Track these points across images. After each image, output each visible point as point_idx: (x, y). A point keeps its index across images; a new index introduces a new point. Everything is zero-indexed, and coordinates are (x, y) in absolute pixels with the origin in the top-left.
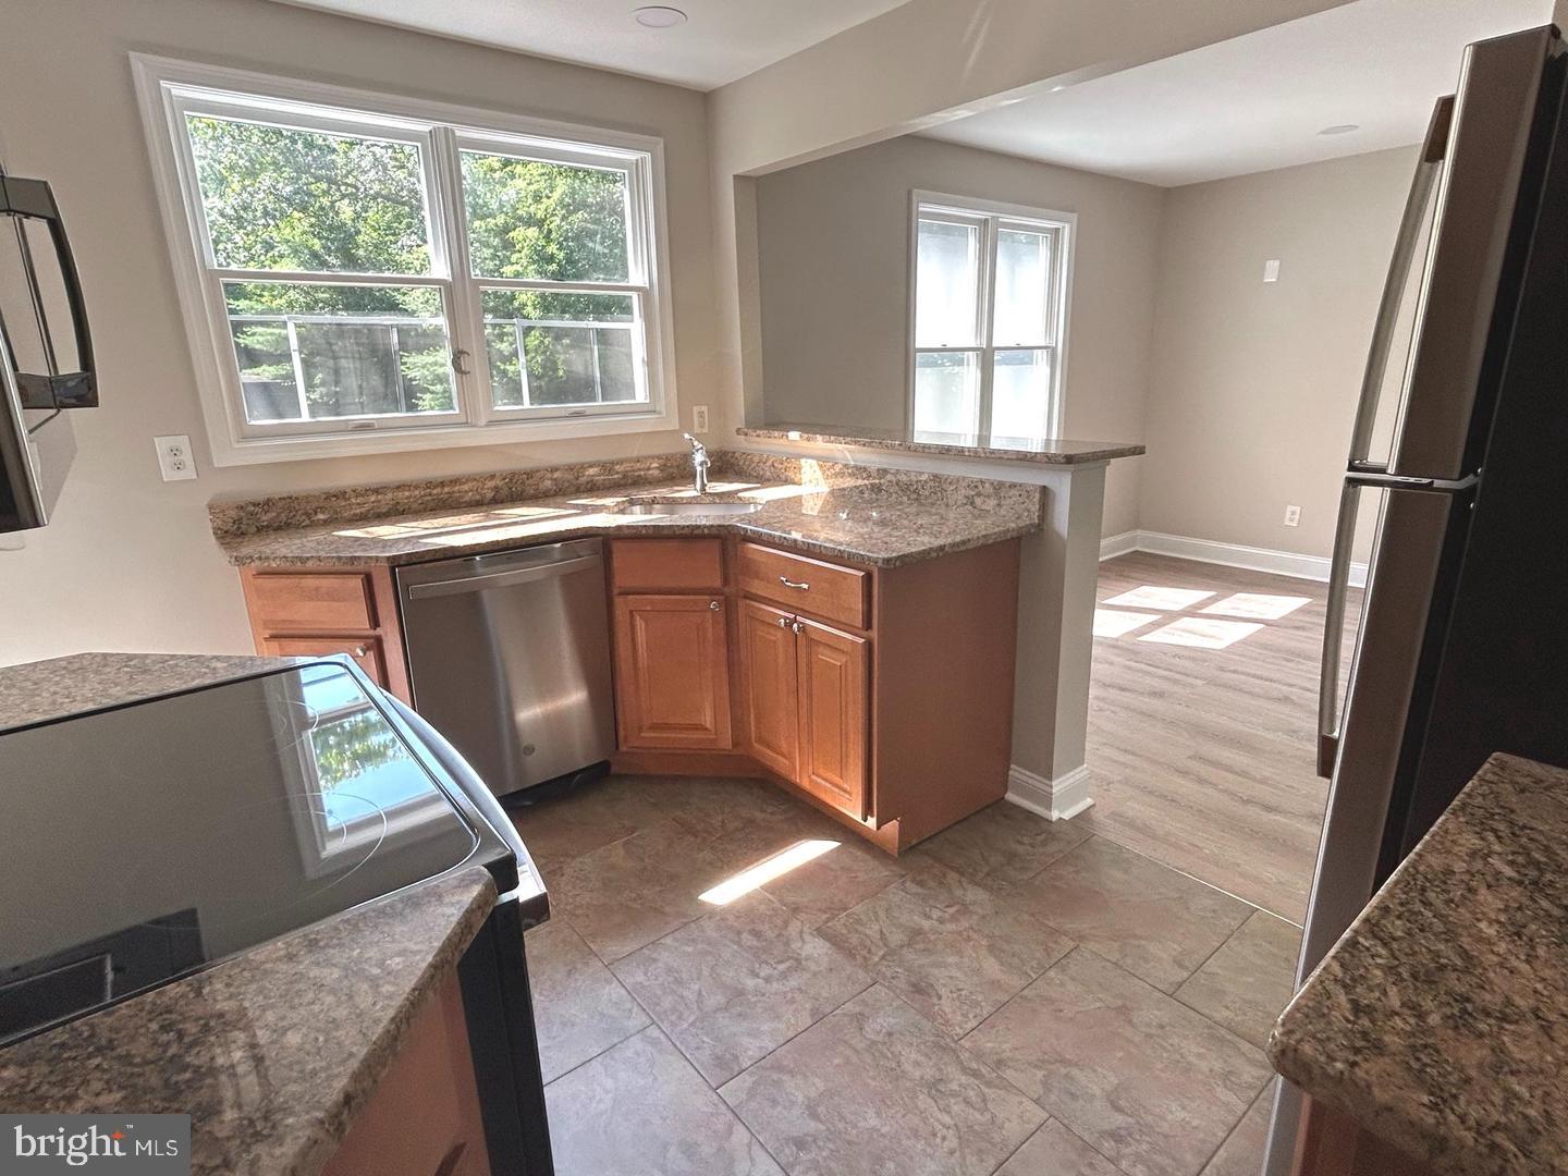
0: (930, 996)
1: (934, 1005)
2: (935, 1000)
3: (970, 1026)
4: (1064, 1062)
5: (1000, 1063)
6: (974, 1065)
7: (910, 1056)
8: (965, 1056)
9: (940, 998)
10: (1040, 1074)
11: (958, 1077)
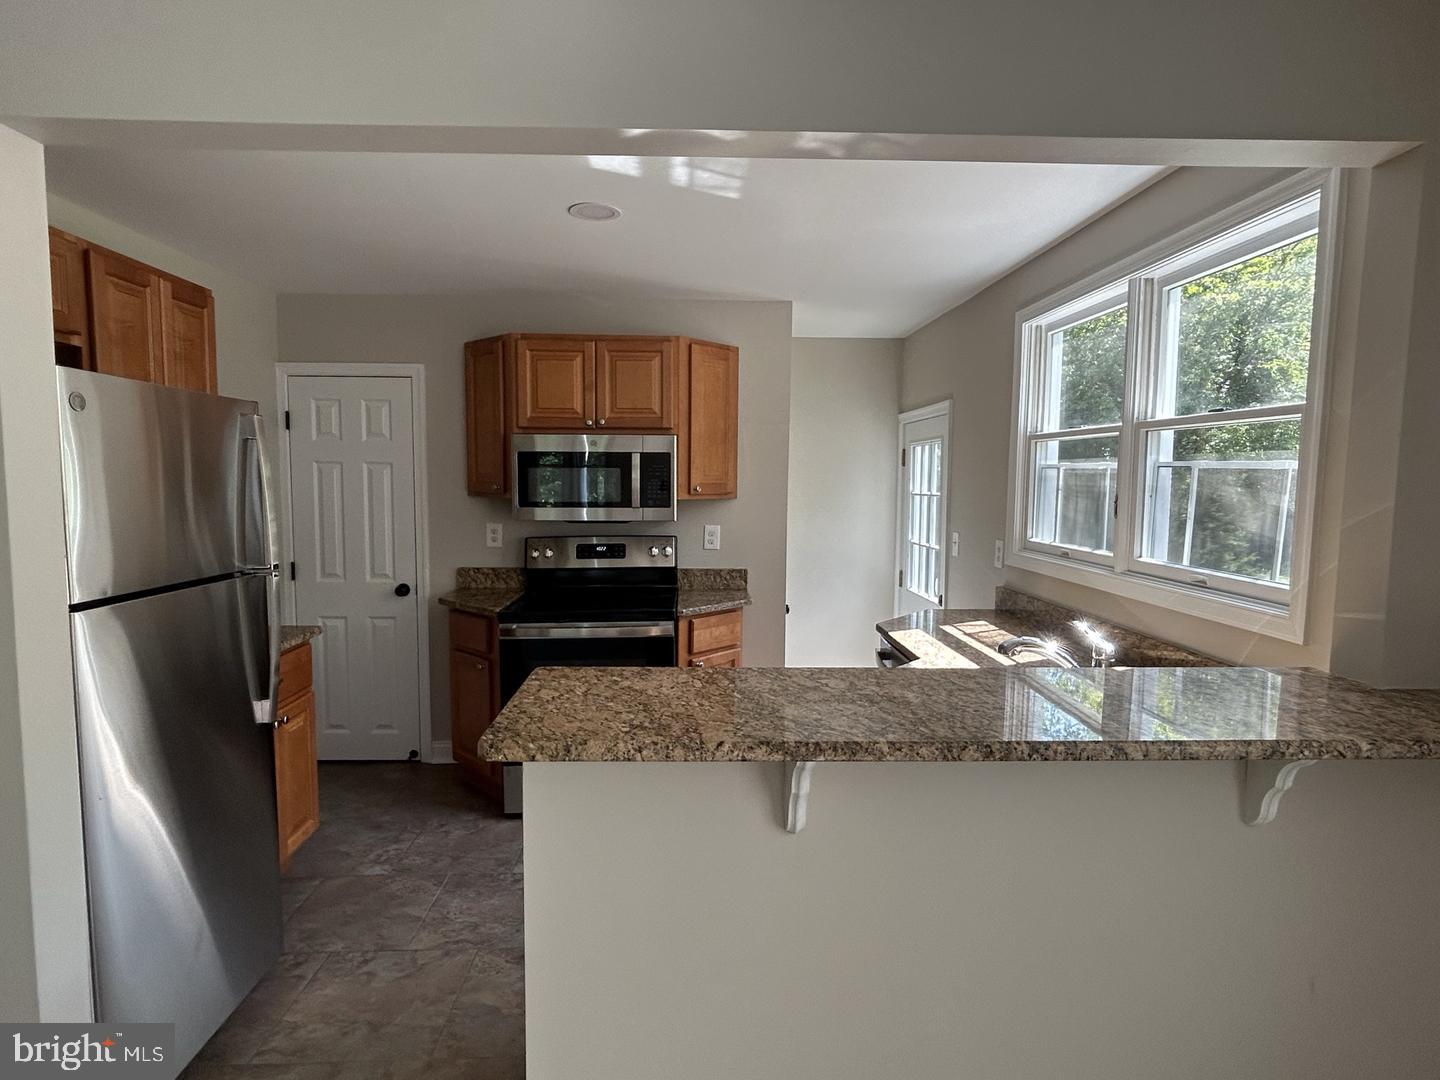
0: (515, 959)
1: (507, 956)
2: (508, 958)
3: (477, 959)
4: (408, 976)
5: (447, 954)
6: (461, 945)
7: (499, 929)
8: (469, 946)
9: (507, 961)
10: (420, 962)
11: (466, 935)
